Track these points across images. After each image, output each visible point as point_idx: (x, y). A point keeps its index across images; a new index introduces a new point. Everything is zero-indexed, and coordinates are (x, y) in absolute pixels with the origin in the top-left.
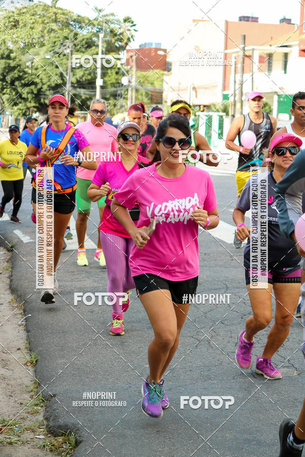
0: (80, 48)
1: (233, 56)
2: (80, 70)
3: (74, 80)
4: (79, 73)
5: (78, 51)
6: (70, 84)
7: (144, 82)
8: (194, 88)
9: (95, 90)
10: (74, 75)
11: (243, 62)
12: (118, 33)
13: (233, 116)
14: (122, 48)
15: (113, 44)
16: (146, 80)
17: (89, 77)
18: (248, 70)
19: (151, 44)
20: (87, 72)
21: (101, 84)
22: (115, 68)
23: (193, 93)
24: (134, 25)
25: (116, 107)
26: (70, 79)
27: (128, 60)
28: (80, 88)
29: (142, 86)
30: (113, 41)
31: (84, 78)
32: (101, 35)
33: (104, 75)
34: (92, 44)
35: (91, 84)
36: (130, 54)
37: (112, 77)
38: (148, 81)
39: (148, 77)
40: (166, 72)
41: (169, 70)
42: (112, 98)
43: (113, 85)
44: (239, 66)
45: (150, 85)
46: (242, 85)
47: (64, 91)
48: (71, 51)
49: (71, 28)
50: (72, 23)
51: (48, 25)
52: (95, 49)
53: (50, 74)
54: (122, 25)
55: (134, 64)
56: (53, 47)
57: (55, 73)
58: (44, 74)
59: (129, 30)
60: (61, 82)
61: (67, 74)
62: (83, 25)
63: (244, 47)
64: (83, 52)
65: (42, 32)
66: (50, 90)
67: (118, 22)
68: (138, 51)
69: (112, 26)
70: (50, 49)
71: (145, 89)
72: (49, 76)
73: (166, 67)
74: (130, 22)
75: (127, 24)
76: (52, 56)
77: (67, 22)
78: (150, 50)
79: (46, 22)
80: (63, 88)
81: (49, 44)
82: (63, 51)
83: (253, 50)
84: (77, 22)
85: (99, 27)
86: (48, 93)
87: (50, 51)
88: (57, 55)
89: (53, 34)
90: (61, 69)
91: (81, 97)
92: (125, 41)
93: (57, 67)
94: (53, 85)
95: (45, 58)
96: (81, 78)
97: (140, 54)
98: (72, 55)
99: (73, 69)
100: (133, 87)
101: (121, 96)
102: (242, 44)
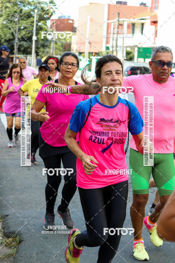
0: (24, 18)
1: (112, 24)
2: (23, 31)
3: (20, 37)
4: (23, 33)
5: (22, 20)
6: (17, 39)
8: (90, 43)
9: (32, 43)
11: (118, 28)
12: (46, 10)
14: (49, 18)
15: (42, 16)
17: (29, 35)
19: (65, 16)
20: (28, 32)
21: (36, 39)
23: (89, 45)
24: (55, 5)
25: (44, 53)
26: (17, 36)
27: (51, 26)
28: (23, 41)
29: (59, 41)
30: (43, 14)
32: (36, 11)
33: (37, 34)
34: (30, 16)
35: (30, 39)
36: (52, 22)
40: (73, 33)
41: (75, 32)
42: (42, 48)
43: (42, 40)
46: (117, 41)
48: (19, 20)
49: (19, 6)
50: (19, 3)
51: (5, 4)
52: (32, 19)
53: (5, 33)
54: (48, 5)
55: (54, 28)
56: (8, 17)
57: (8, 33)
58: (2, 33)
59: (52, 8)
60: (12, 38)
61: (16, 33)
62: (25, 4)
63: (118, 20)
64: (26, 21)
65: (2, 8)
66: (5, 42)
67: (46, 4)
68: (57, 20)
69: (42, 5)
70: (6, 18)
71: (61, 42)
72: (5, 34)
73: (73, 30)
74: (53, 3)
75: (51, 4)
76: (7, 22)
77: (16, 3)
78: (64, 20)
79: (4, 2)
80: (14, 41)
81: (5, 15)
82: (14, 20)
83: (124, 21)
84: (22, 3)
85: (35, 6)
86: (4, 44)
87: (6, 19)
88: (10, 22)
89: (7, 10)
90: (12, 30)
91: (24, 46)
92: (50, 14)
93: (10, 29)
94: (8, 39)
95: (3, 24)
96: (24, 35)
97: (58, 22)
98: (19, 22)
99: (19, 30)
100: (54, 41)
101: (47, 46)
102: (117, 18)
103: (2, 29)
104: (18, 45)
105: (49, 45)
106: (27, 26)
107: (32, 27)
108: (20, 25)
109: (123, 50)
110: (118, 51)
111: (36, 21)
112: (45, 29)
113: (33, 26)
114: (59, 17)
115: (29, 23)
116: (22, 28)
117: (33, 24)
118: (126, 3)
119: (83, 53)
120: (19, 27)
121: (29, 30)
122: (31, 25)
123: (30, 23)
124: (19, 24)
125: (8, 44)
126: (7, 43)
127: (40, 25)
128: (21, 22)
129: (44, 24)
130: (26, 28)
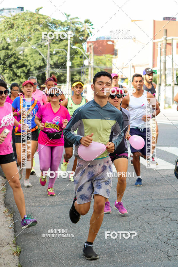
0: (55, 41)
1: (159, 44)
2: (56, 56)
3: (52, 63)
4: (55, 58)
5: (54, 43)
6: (49, 66)
7: (99, 63)
8: (133, 66)
9: (66, 69)
10: (52, 59)
11: (166, 48)
12: (81, 31)
13: (160, 85)
14: (84, 40)
15: (77, 38)
16: (101, 62)
17: (62, 61)
18: (169, 53)
19: (104, 37)
20: (61, 57)
21: (70, 65)
22: (79, 54)
23: (133, 69)
24: (92, 25)
26: (49, 62)
27: (88, 49)
28: (56, 68)
29: (98, 66)
30: (78, 36)
31: (59, 62)
33: (72, 59)
35: (63, 65)
36: (90, 44)
37: (77, 60)
38: (102, 62)
39: (102, 59)
40: (114, 56)
41: (116, 55)
42: (78, 75)
43: (78, 66)
44: (163, 50)
45: (103, 65)
46: (165, 63)
47: (45, 71)
48: (50, 44)
49: (49, 28)
50: (50, 24)
51: (34, 26)
52: (65, 42)
53: (35, 59)
54: (84, 25)
55: (92, 51)
56: (37, 41)
57: (38, 59)
58: (32, 60)
59: (88, 28)
60: (43, 64)
61: (47, 59)
62: (57, 25)
63: (166, 38)
64: (58, 44)
65: (30, 31)
66: (35, 70)
67: (81, 23)
68: (95, 42)
69: (77, 26)
70: (35, 42)
71: (100, 68)
72: (35, 61)
73: (114, 52)
74: (89, 23)
75: (87, 24)
76: (36, 47)
77: (46, 24)
78: (103, 41)
79: (32, 24)
80: (45, 68)
81: (34, 39)
82: (44, 44)
83: (172, 39)
84: (53, 24)
85: (68, 27)
86: (34, 72)
87: (35, 44)
88: (40, 46)
89: (37, 33)
90: (43, 56)
91: (56, 74)
92: (86, 36)
93: (40, 54)
94: (38, 66)
95: (32, 48)
96: (57, 61)
97: (96, 44)
98: (50, 46)
99: (51, 55)
100: (92, 67)
101: (84, 73)
102: (165, 36)
103: (31, 55)
104: (50, 72)
105: (87, 72)
106: (60, 50)
107: (65, 51)
108: (51, 50)
109: (173, 73)
110: (167, 75)
111: (71, 44)
112: (81, 54)
113: (67, 50)
114: (97, 39)
115: (62, 46)
116: (54, 53)
117: (66, 48)
118: (175, 18)
119: (126, 79)
120: (51, 51)
121: (63, 55)
122: (64, 49)
123: (64, 47)
124: (51, 48)
125: (39, 72)
126: (37, 71)
127: (75, 49)
128: (53, 46)
129: (79, 47)
130: (59, 53)
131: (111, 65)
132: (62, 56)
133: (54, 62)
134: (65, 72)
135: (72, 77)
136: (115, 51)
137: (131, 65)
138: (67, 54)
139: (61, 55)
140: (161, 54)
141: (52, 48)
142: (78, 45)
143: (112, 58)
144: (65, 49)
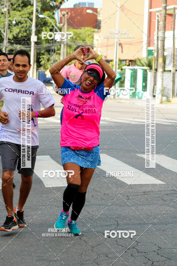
0: (17, 7)
1: (157, 14)
2: (16, 27)
3: (11, 37)
4: (16, 30)
5: (14, 10)
6: (7, 41)
7: (76, 39)
8: (120, 44)
9: (30, 46)
10: (11, 32)
11: (165, 20)
13: (156, 70)
14: (58, 7)
15: (47, 3)
16: (79, 37)
17: (25, 34)
18: (170, 27)
19: (85, 4)
21: (36, 40)
22: (49, 26)
23: (119, 48)
25: (49, 62)
26: (7, 35)
27: (61, 18)
28: (16, 44)
29: (74, 42)
31: (20, 36)
33: (38, 32)
34: (28, 3)
35: (26, 41)
36: (64, 12)
38: (80, 38)
39: (80, 34)
40: (96, 30)
41: (99, 28)
42: (46, 53)
43: (47, 41)
44: (161, 23)
45: (81, 41)
46: (163, 41)
47: (1, 47)
48: (8, 10)
52: (31, 8)
61: (4, 31)
64: (20, 11)
68: (71, 10)
73: (97, 25)
78: (82, 9)
83: (175, 9)
92: (60, 1)
96: (17, 35)
97: (73, 12)
98: (9, 13)
99: (10, 26)
100: (65, 43)
101: (55, 51)
102: (164, 4)
104: (8, 49)
105: (58, 50)
107: (29, 21)
108: (10, 19)
111: (37, 11)
112: (52, 25)
113: (31, 20)
114: (74, 6)
116: (14, 22)
117: (31, 16)
119: (111, 61)
120: (10, 21)
121: (26, 26)
122: (28, 18)
123: (28, 15)
124: (10, 17)
127: (42, 18)
128: (13, 15)
129: (49, 17)
130: (21, 23)
131: (93, 41)
132: (25, 28)
133: (14, 36)
134: (28, 49)
135: (39, 57)
136: (98, 23)
137: (117, 42)
138: (31, 25)
139: (24, 26)
140: (158, 28)
141: (12, 16)
142: (47, 13)
143: (94, 31)
144: (30, 18)
